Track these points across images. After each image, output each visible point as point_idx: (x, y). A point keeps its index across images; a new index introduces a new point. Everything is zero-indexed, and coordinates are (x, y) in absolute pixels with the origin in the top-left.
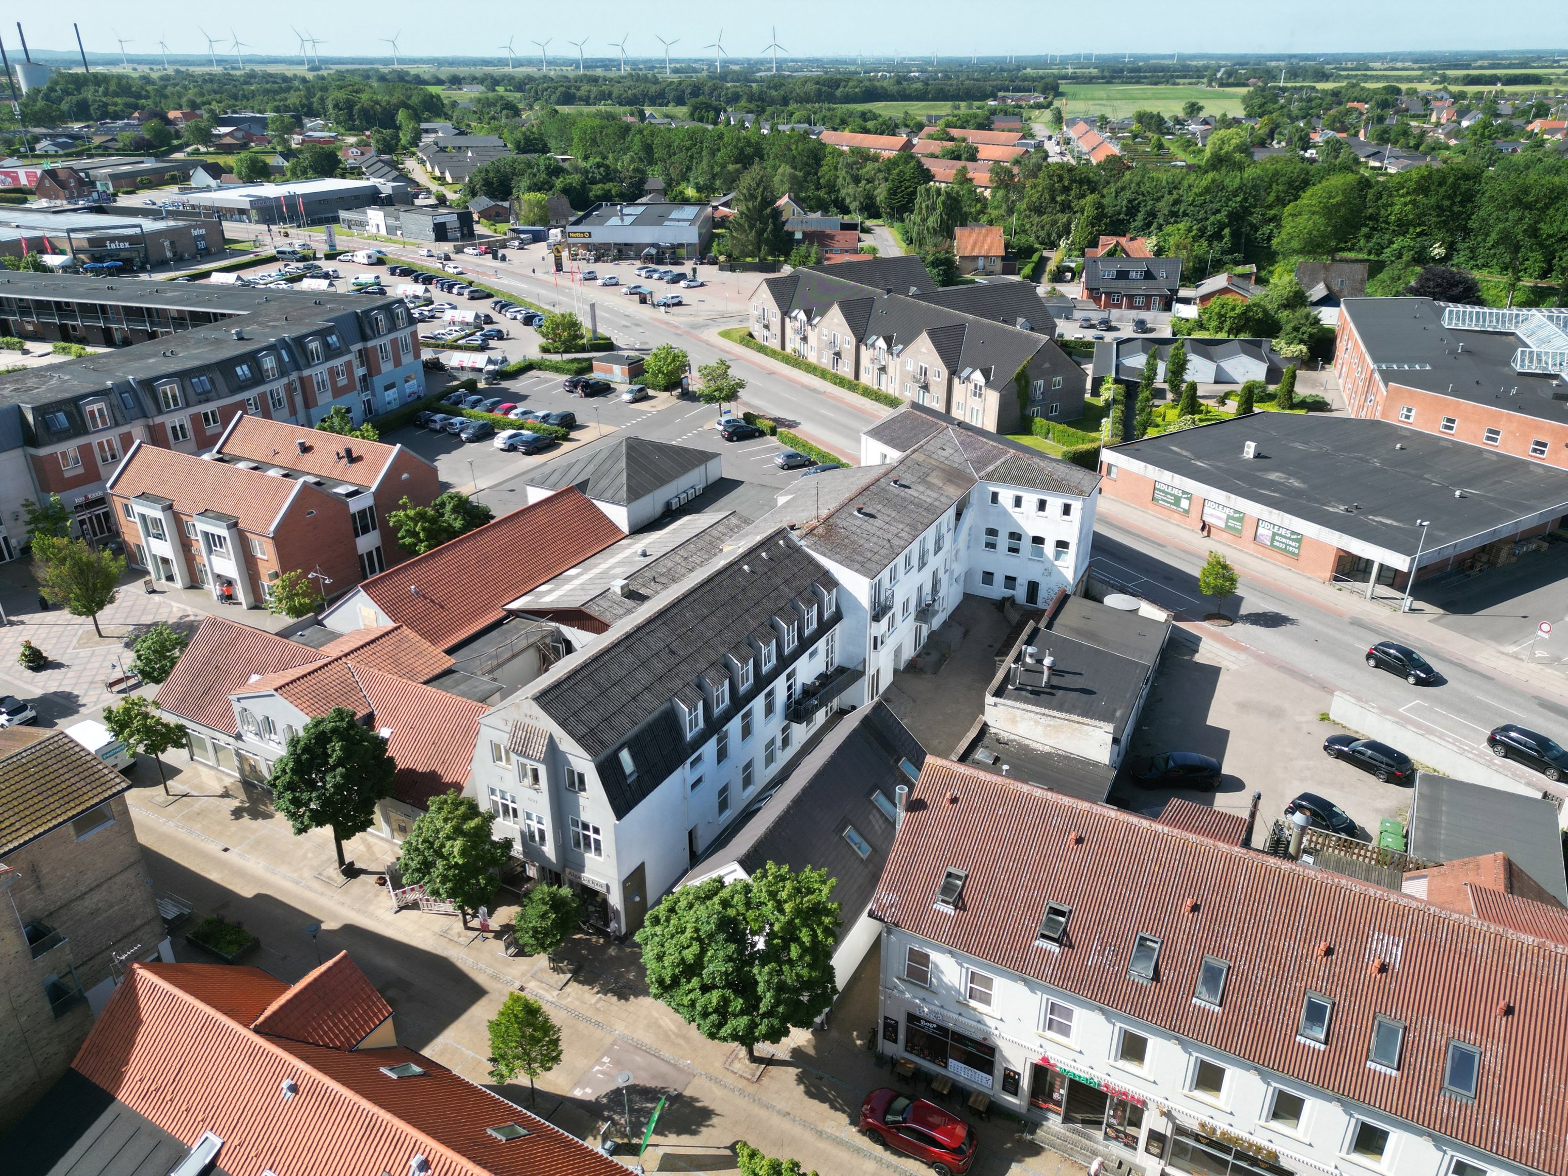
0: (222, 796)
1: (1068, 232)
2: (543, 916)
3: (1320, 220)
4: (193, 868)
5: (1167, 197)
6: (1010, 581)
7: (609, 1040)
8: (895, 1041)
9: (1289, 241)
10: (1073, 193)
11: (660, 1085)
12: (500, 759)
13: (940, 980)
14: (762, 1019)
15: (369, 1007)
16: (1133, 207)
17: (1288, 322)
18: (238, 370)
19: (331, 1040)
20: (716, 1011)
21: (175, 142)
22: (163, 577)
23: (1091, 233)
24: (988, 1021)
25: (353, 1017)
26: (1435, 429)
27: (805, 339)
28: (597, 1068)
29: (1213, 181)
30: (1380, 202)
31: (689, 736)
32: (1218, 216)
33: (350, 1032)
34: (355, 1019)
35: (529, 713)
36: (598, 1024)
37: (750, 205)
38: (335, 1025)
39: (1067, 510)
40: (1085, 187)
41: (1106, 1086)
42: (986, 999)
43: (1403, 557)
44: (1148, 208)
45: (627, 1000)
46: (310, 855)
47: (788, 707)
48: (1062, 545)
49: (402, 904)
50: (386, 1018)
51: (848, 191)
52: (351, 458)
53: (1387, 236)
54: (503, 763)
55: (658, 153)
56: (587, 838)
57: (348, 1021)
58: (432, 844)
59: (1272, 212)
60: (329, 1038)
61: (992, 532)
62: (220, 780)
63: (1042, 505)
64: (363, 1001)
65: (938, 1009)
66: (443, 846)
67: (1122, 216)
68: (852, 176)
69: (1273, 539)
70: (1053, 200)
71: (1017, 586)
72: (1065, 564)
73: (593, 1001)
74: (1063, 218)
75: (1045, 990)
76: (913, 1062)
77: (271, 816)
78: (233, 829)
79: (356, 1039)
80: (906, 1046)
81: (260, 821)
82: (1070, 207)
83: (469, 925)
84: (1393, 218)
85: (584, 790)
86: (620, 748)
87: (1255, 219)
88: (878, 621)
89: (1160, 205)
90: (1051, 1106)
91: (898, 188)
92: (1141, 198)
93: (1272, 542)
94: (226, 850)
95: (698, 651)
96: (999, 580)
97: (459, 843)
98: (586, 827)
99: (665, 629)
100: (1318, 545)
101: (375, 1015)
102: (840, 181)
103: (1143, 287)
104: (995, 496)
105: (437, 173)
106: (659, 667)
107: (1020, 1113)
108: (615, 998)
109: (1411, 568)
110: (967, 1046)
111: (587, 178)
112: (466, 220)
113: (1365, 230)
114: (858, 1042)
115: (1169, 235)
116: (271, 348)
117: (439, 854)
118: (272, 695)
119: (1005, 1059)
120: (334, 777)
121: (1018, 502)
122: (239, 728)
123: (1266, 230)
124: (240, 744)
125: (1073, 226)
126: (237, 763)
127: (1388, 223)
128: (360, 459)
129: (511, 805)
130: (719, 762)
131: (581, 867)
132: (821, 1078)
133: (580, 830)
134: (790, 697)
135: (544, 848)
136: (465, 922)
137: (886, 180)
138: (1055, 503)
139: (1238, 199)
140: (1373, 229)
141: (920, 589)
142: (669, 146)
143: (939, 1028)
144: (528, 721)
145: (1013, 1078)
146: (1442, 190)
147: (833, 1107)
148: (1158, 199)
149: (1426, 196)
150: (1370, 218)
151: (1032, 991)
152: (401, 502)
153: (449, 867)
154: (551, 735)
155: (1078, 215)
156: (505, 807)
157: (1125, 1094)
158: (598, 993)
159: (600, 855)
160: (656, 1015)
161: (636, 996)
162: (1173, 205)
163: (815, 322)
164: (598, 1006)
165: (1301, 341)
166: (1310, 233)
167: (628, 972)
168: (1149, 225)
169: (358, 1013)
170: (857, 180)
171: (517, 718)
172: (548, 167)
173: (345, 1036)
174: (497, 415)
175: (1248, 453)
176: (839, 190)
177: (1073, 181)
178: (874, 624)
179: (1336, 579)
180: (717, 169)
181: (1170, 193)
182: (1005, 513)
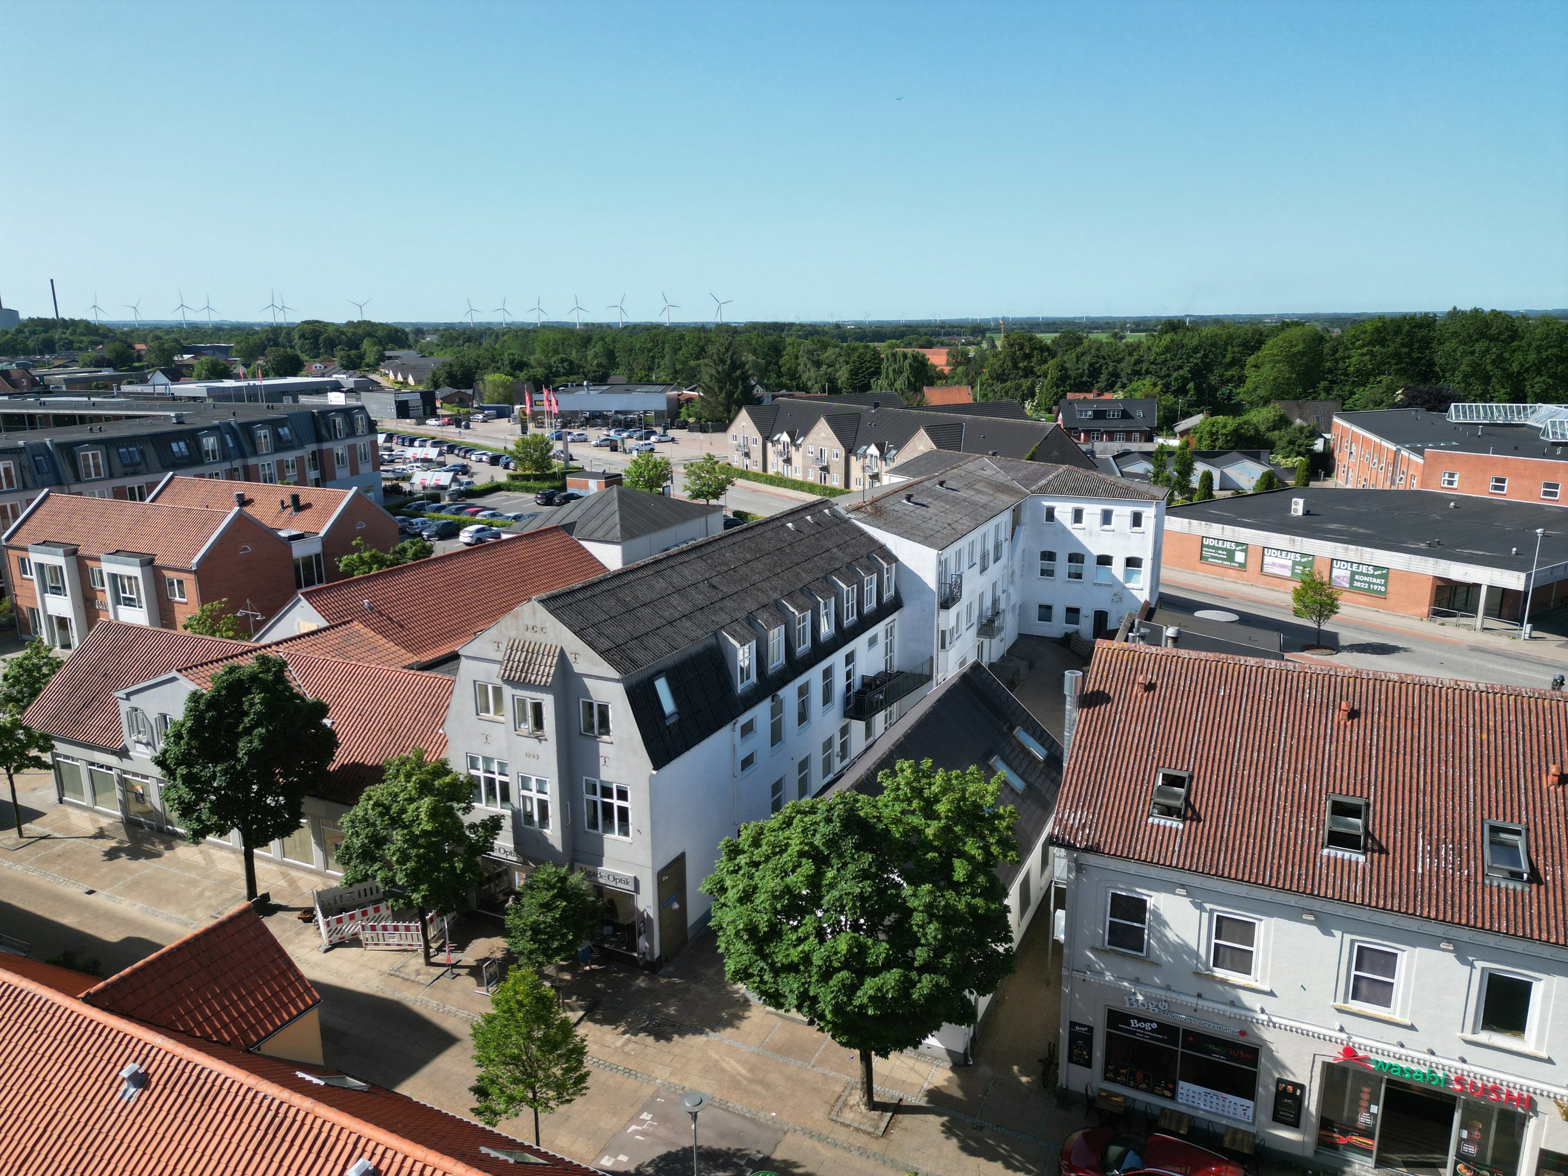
0: (95, 837)
1: (1032, 395)
2: (547, 906)
3: (1285, 368)
4: (39, 912)
5: (1127, 358)
6: (1073, 613)
7: (647, 1091)
8: (1088, 1064)
9: (1255, 389)
10: (1034, 360)
11: (734, 1146)
12: (487, 710)
13: (1162, 940)
14: (920, 975)
15: (283, 989)
16: (1095, 370)
17: (1280, 439)
18: (175, 447)
19: (216, 1031)
20: (846, 966)
21: (136, 364)
22: (58, 644)
23: (1056, 394)
24: (1247, 998)
25: (255, 1000)
26: (1484, 491)
27: (788, 461)
28: (633, 1127)
29: (1172, 341)
30: (1337, 356)
31: (740, 688)
32: (1181, 372)
33: (248, 1022)
34: (258, 1004)
35: (531, 624)
36: (628, 1072)
37: (720, 369)
38: (224, 1008)
39: (1137, 520)
40: (1046, 354)
41: (1460, 1080)
42: (1243, 963)
43: (1516, 574)
44: (1110, 369)
45: (669, 1039)
46: (207, 894)
47: (847, 700)
48: (1132, 563)
49: (336, 938)
50: (308, 1008)
51: (809, 375)
52: (298, 505)
53: (1347, 388)
54: (491, 715)
55: (620, 357)
56: (608, 809)
57: (247, 1005)
58: (387, 808)
59: (1230, 373)
60: (213, 1027)
61: (1049, 556)
62: (93, 821)
63: (1107, 517)
64: (274, 978)
65: (1162, 993)
66: (403, 811)
67: (1085, 379)
68: (813, 362)
69: (1352, 579)
70: (1016, 367)
71: (1082, 619)
72: (1139, 586)
73: (619, 1044)
74: (1026, 383)
75: (1349, 925)
76: (1118, 1095)
77: (159, 855)
78: (103, 870)
79: (257, 1034)
80: (1106, 1070)
81: (142, 861)
82: (1032, 372)
83: (433, 960)
84: (1352, 369)
85: (607, 733)
86: (657, 674)
87: (1213, 379)
88: (948, 608)
89: (1122, 365)
90: (1356, 1139)
91: (859, 369)
92: (1102, 361)
93: (1351, 583)
94: (91, 892)
95: (745, 590)
96: (1059, 613)
97: (426, 802)
98: (607, 792)
99: (701, 563)
100: (1408, 576)
101: (292, 1001)
102: (801, 368)
103: (1122, 425)
104: (1050, 514)
105: (400, 378)
106: (699, 599)
107: (1305, 1159)
108: (651, 1040)
109: (1527, 585)
110: (1210, 1052)
111: (551, 372)
112: (428, 399)
113: (1324, 384)
114: (1024, 1079)
115: (1135, 390)
116: (213, 430)
117: (396, 822)
118: (174, 679)
119: (1278, 1065)
120: (251, 742)
121: (1078, 516)
122: (128, 740)
123: (1225, 390)
124: (126, 764)
125: (1037, 390)
126: (119, 795)
127: (1347, 375)
128: (308, 506)
129: (498, 778)
130: (772, 745)
131: (597, 858)
132: (981, 1128)
133: (598, 798)
134: (848, 687)
135: (547, 832)
136: (427, 956)
137: (847, 363)
138: (1122, 512)
139: (1199, 355)
140: (1333, 382)
141: (981, 596)
142: (631, 350)
143: (1163, 1028)
144: (530, 636)
145: (1293, 1096)
146: (1398, 340)
147: (1009, 1166)
148: (1120, 361)
149: (1383, 346)
150: (1330, 371)
151: (1326, 931)
152: (354, 543)
153: (412, 841)
154: (562, 650)
155: (1041, 379)
156: (490, 782)
157: (1495, 1089)
158: (624, 1033)
159: (626, 834)
160: (715, 1056)
161: (682, 1035)
162: (1135, 364)
163: (799, 442)
164: (627, 1049)
165: (1299, 454)
166: (1275, 379)
167: (667, 1006)
168: (1114, 383)
169: (264, 994)
170: (818, 364)
171: (513, 634)
172: (512, 362)
173: (239, 1027)
174: (464, 517)
175: (1296, 510)
176: (800, 377)
177: (1033, 349)
178: (943, 613)
179: (1437, 613)
180: (679, 367)
181: (1130, 355)
182: (1064, 530)
